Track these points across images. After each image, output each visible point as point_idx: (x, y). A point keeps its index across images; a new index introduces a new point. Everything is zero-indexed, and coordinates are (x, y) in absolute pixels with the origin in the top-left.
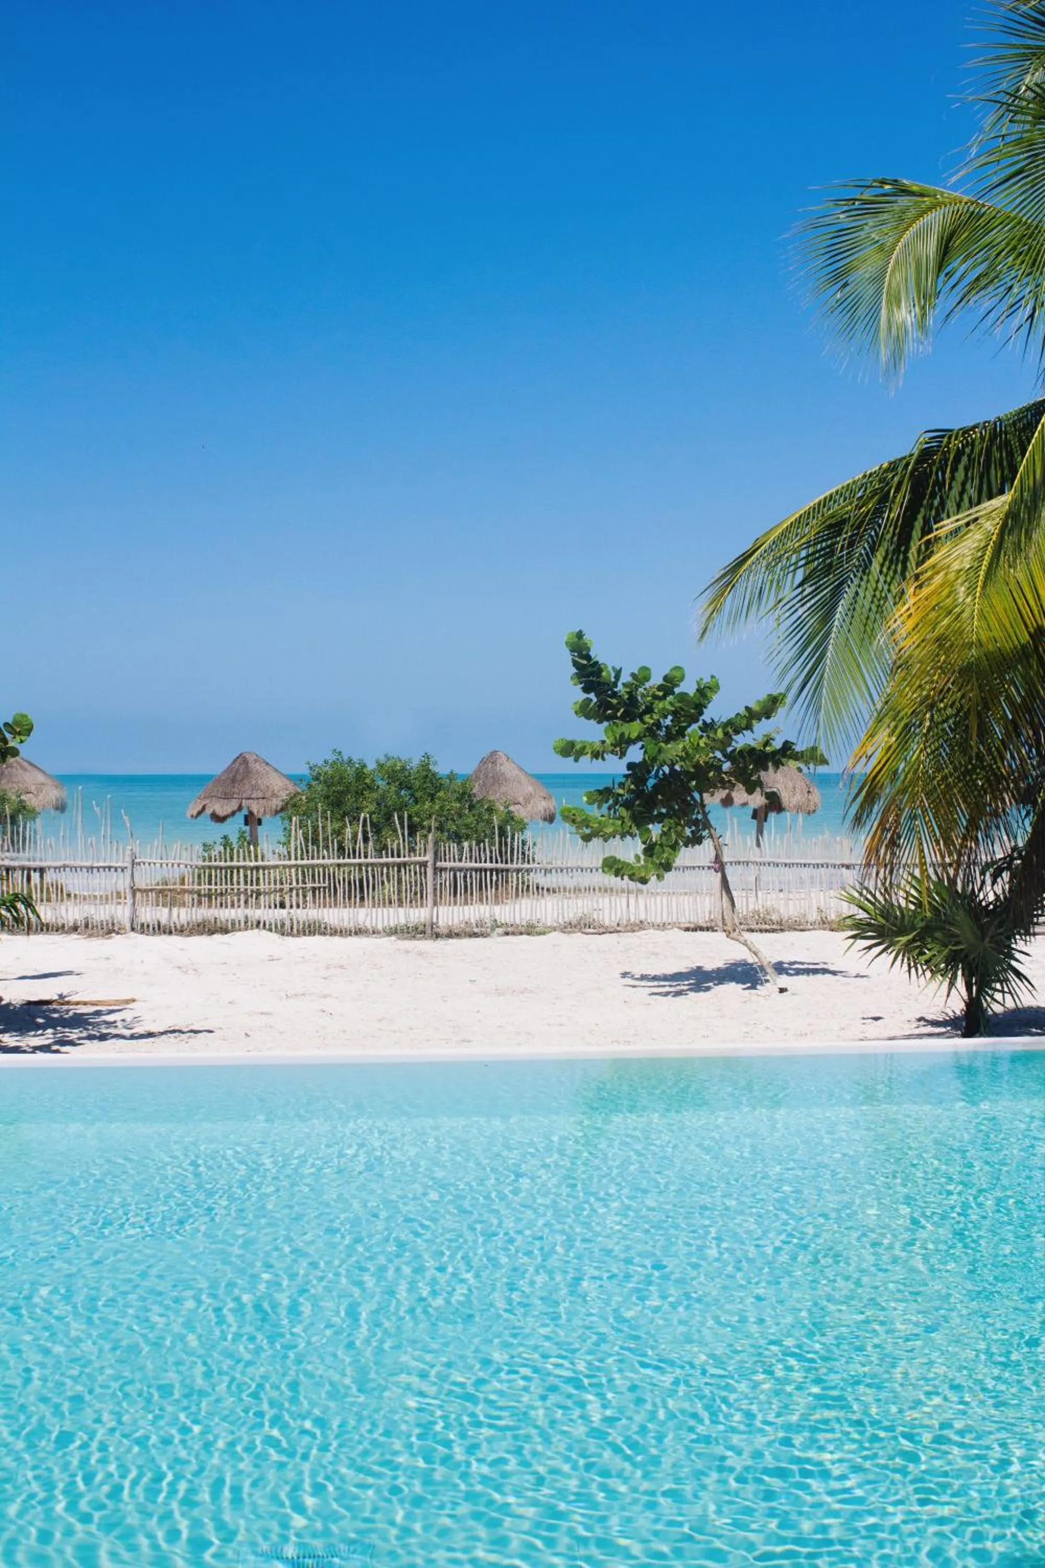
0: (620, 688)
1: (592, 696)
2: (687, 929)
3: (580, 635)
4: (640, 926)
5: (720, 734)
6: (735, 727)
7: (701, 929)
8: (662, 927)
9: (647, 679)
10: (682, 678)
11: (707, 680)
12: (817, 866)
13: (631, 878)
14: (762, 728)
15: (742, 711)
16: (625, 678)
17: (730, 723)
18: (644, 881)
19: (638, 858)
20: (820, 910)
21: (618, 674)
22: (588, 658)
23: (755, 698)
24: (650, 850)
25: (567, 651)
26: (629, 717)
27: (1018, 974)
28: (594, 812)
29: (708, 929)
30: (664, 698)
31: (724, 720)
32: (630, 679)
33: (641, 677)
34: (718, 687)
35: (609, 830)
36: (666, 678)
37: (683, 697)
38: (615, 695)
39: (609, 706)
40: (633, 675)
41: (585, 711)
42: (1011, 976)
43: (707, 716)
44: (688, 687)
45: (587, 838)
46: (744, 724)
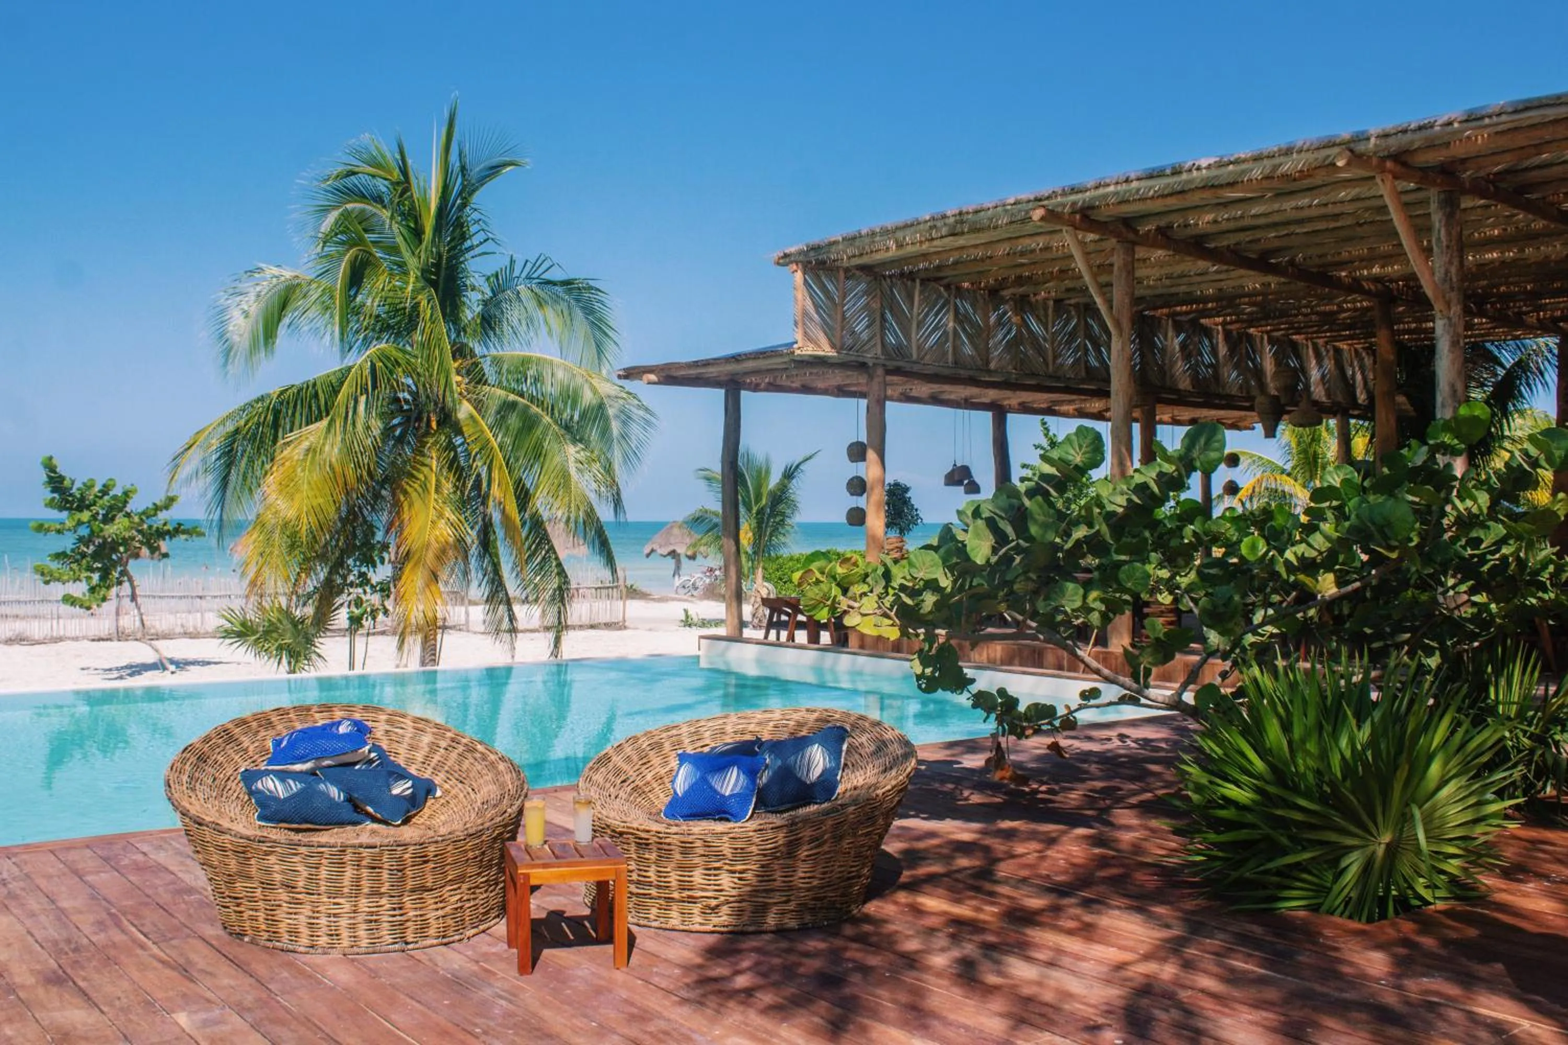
0: (74, 490)
1: (56, 495)
2: (93, 640)
3: (51, 458)
4: (60, 639)
5: (136, 519)
6: (147, 514)
7: (103, 640)
8: (76, 639)
9: (93, 486)
10: (114, 486)
11: (128, 487)
12: (181, 597)
13: (81, 606)
14: (163, 516)
15: (151, 506)
16: (78, 484)
17: (144, 513)
18: (88, 608)
19: (84, 594)
20: (182, 626)
21: (73, 483)
22: (55, 472)
23: (159, 499)
24: (92, 590)
25: (41, 468)
26: (80, 509)
27: (319, 656)
28: (54, 566)
29: (107, 640)
30: (101, 498)
31: (140, 510)
32: (81, 486)
33: (89, 486)
34: (136, 491)
35: (66, 578)
36: (104, 486)
37: (115, 497)
38: (71, 495)
39: (67, 502)
40: (84, 484)
41: (51, 504)
42: (314, 656)
43: (128, 509)
44: (117, 491)
45: (47, 583)
46: (152, 513)
